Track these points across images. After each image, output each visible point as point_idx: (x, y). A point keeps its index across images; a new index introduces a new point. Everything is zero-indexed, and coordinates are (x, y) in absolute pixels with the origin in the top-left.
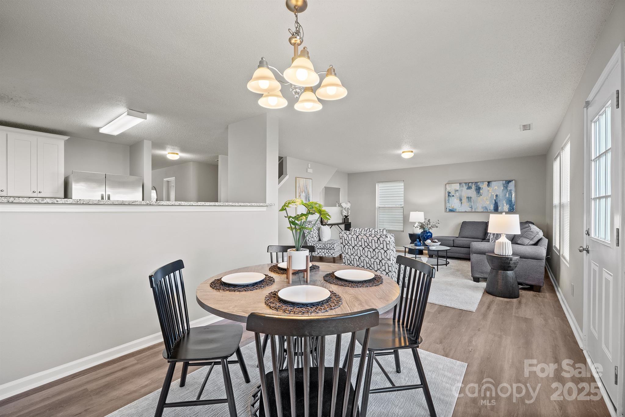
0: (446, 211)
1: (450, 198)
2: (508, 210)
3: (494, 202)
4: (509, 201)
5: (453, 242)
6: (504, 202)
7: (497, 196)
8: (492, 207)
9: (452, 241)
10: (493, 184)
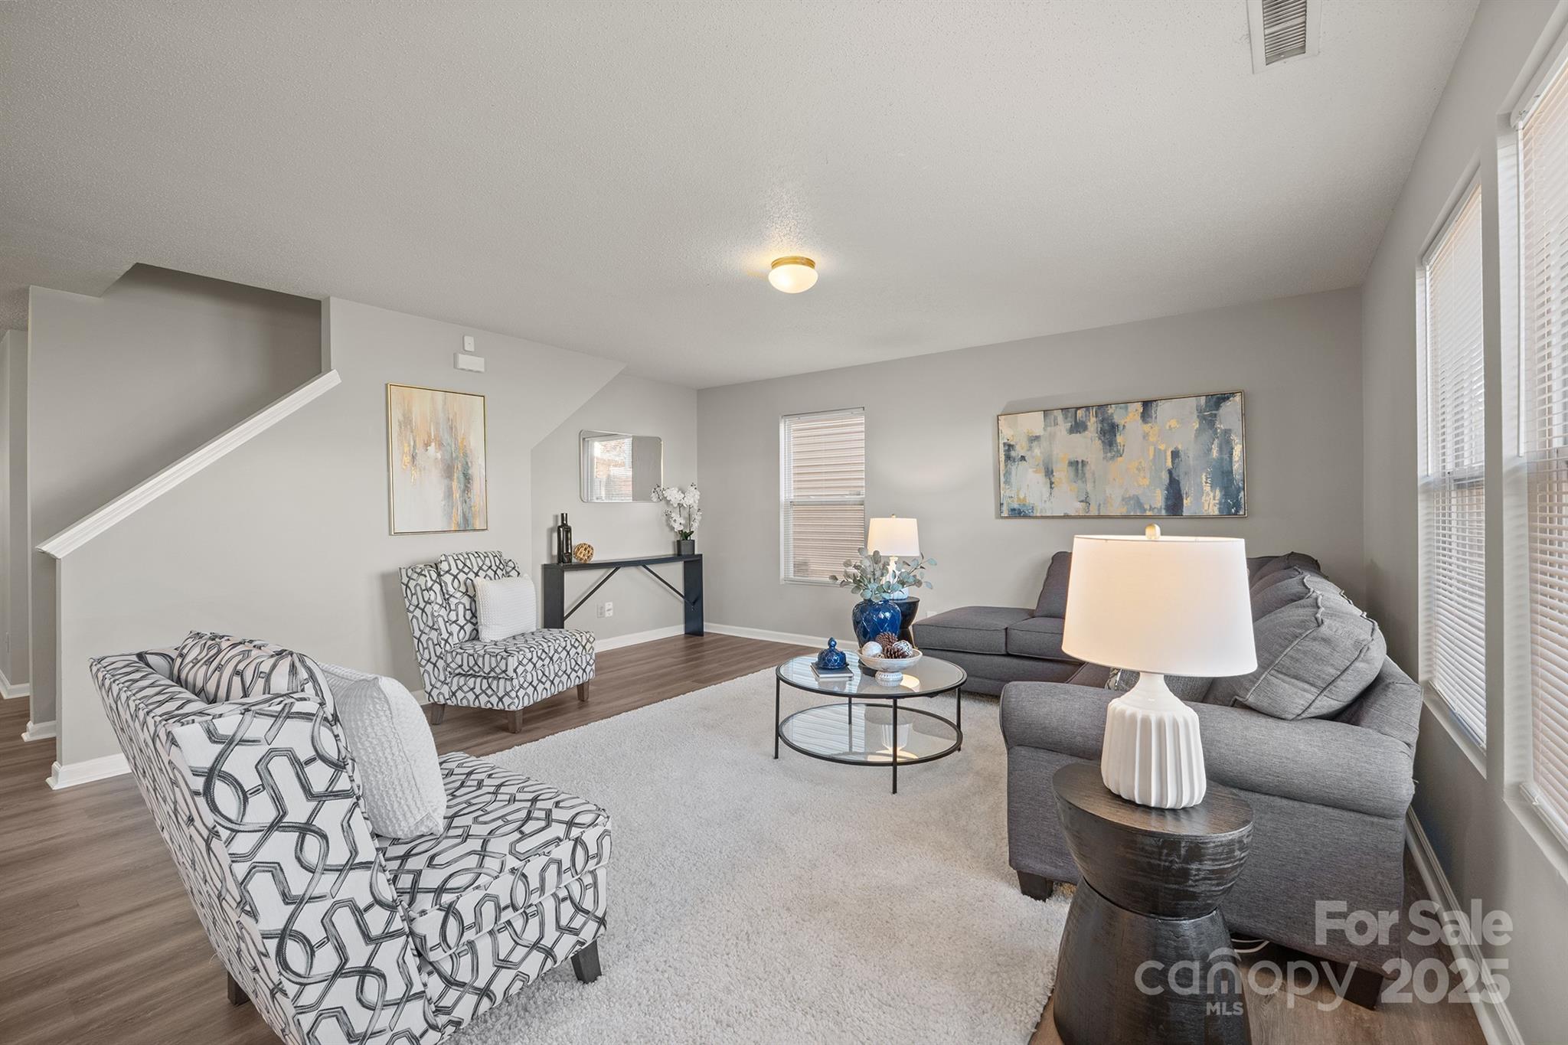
0: (999, 516)
1: (1014, 468)
2: (1220, 510)
3: (1165, 477)
4: (1223, 472)
5: (1004, 637)
6: (1204, 477)
7: (1175, 454)
8: (1158, 499)
9: (1004, 633)
10: (1163, 410)
